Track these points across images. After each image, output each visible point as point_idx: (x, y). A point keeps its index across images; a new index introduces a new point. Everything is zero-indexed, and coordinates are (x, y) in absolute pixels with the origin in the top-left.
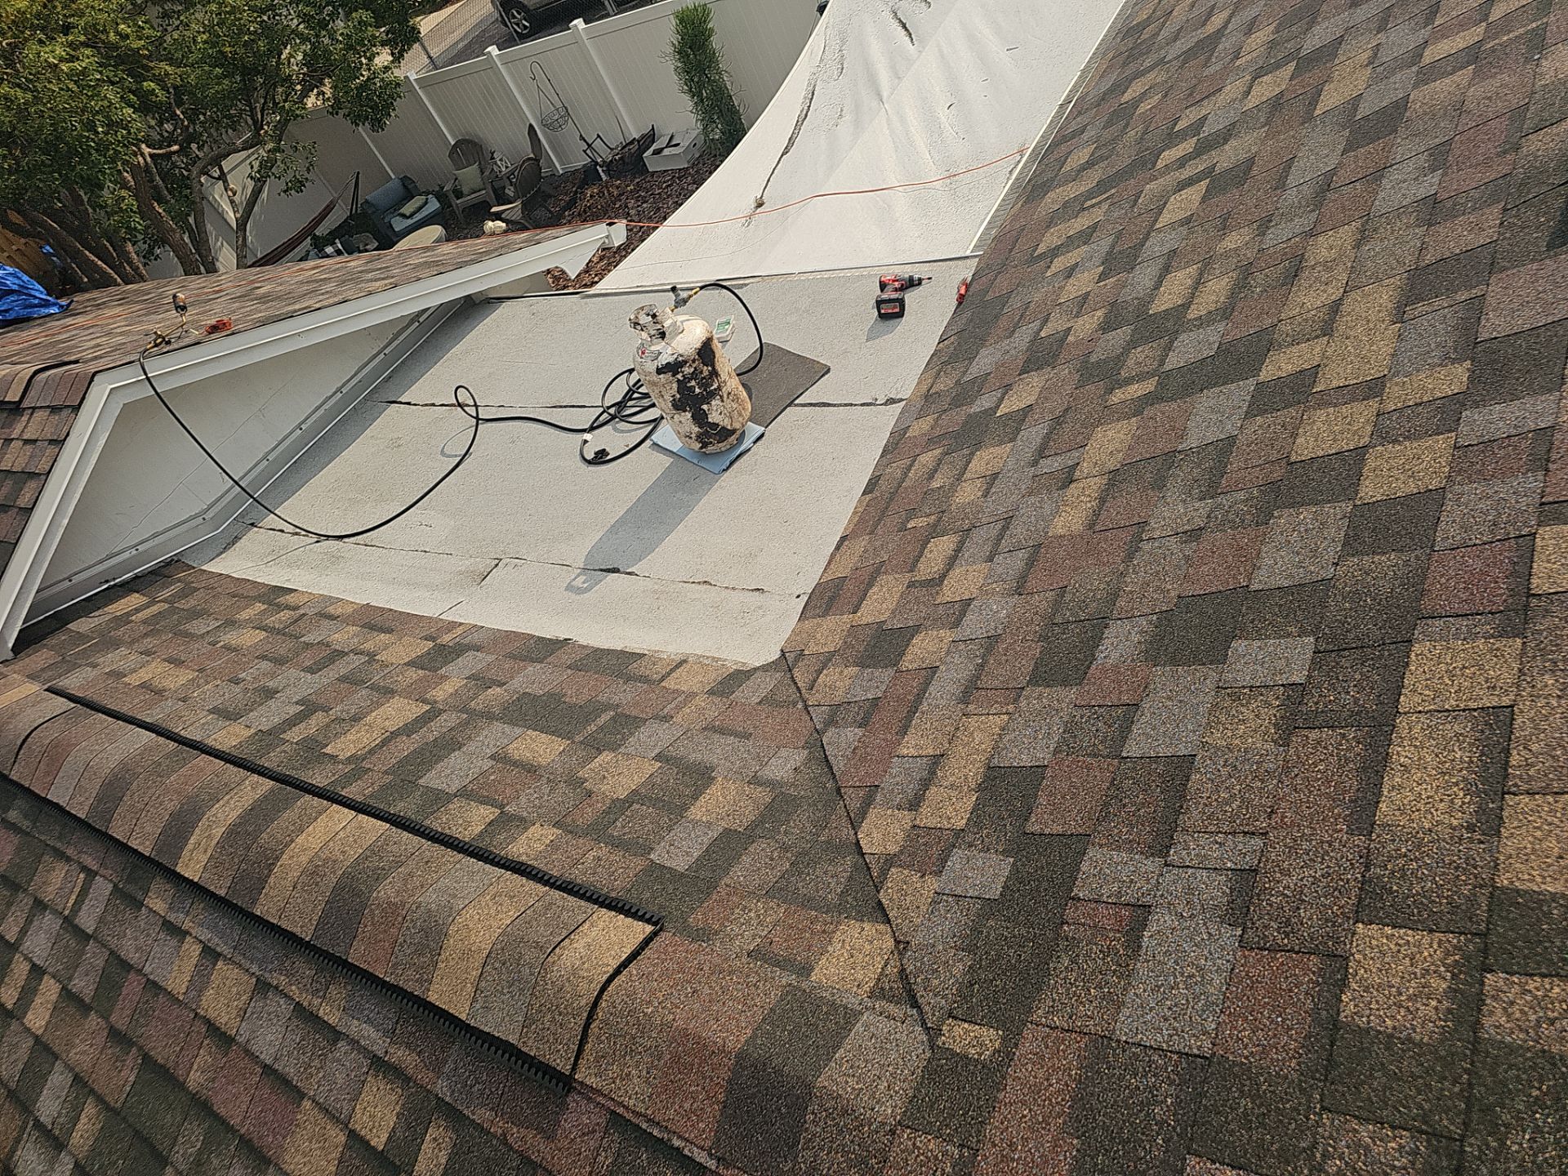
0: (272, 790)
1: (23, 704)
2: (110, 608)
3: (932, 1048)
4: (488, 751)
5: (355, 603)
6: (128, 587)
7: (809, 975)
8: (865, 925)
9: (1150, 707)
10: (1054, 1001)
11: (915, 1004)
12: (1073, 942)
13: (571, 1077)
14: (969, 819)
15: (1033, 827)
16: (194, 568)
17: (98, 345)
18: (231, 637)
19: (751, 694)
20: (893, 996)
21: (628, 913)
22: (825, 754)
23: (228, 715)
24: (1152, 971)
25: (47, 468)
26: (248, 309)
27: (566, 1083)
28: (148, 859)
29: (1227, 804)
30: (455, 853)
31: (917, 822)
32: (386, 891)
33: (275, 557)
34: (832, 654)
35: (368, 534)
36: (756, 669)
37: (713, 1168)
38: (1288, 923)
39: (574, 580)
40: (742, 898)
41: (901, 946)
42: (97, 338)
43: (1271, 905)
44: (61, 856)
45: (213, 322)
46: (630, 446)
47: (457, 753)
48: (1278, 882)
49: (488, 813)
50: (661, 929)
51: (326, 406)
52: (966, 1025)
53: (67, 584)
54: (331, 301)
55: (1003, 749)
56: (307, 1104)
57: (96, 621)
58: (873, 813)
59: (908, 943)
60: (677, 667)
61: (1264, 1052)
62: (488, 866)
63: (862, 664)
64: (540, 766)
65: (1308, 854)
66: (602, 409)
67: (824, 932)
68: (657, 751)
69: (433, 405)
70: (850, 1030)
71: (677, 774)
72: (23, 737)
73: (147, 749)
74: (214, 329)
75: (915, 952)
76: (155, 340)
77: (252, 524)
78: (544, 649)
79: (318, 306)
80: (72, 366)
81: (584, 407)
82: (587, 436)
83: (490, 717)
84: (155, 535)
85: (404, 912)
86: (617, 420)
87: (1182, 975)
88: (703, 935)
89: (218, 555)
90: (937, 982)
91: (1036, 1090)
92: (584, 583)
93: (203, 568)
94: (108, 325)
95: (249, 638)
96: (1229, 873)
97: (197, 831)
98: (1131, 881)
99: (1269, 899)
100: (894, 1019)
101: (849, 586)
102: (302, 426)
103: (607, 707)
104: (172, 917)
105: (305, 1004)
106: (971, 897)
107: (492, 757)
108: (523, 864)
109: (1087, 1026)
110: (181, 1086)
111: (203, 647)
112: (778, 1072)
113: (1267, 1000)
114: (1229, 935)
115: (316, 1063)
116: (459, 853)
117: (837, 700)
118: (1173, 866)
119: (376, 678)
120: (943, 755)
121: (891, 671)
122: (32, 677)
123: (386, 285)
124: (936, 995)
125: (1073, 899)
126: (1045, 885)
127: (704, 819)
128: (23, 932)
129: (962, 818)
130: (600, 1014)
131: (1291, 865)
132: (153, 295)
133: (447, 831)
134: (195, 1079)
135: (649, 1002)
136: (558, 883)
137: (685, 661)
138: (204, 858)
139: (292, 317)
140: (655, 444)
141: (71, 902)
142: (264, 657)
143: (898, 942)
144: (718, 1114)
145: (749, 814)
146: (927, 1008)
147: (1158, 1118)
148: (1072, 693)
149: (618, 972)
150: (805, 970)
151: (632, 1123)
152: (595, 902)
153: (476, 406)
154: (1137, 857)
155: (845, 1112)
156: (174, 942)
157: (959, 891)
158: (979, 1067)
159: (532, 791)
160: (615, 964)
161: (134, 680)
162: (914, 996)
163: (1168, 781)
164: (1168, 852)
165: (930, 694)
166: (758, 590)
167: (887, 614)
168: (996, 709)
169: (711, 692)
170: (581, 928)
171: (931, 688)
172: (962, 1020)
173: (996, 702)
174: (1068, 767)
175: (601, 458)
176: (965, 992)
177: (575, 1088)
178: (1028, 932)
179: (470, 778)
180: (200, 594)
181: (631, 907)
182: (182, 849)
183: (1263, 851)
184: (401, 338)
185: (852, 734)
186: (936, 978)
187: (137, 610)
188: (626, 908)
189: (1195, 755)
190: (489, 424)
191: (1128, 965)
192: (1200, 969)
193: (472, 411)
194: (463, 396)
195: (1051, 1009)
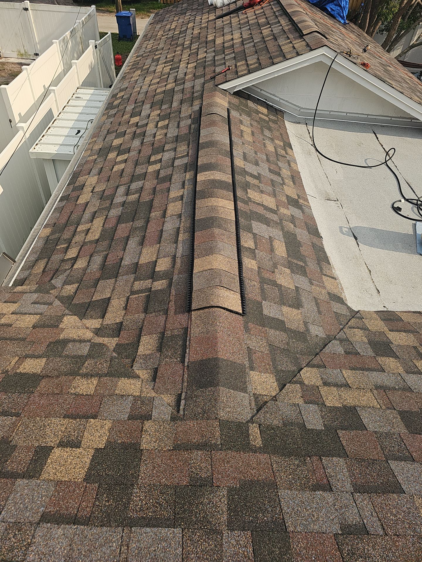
0: (229, 183)
1: (221, 106)
2: (259, 107)
3: (247, 422)
4: (271, 235)
5: (298, 169)
6: (268, 106)
7: (251, 370)
8: (276, 383)
9: (416, 467)
10: (281, 462)
11: (258, 411)
12: (304, 463)
13: (192, 311)
14: (330, 407)
15: (341, 433)
16: (284, 119)
17: (337, 40)
18: (268, 142)
19: (336, 307)
20: (257, 402)
21: (242, 303)
22: (328, 344)
23: (245, 158)
24: (308, 499)
25: (289, 58)
26: (379, 69)
27: (189, 310)
28: (197, 165)
29: (391, 513)
30: (236, 243)
31: (320, 388)
32: (216, 231)
33: (300, 137)
34: (368, 329)
35: (323, 157)
36: (346, 305)
37: (185, 365)
38: (354, 554)
39: (344, 227)
40: (265, 337)
41: (274, 399)
42: (340, 38)
43: (357, 544)
44: (189, 145)
45: (366, 62)
46: (409, 217)
47: (266, 226)
48: (368, 545)
49: (252, 246)
50: (242, 316)
51: (360, 116)
52: (259, 432)
53: (259, 91)
54: (399, 89)
55: (365, 410)
56: (158, 245)
57: (254, 106)
58: (315, 370)
59: (277, 400)
60: (332, 278)
61: (299, 555)
62: (237, 255)
63: (370, 343)
64: (274, 252)
65: (387, 557)
66: (417, 199)
67: (267, 369)
68: (298, 286)
69: (382, 146)
70: (240, 392)
71: (294, 296)
72: (212, 113)
73: (224, 144)
74: (364, 65)
75: (274, 404)
76: (348, 52)
77: (306, 124)
78: (314, 232)
79: (394, 86)
80: (325, 39)
81: (415, 193)
82: (403, 200)
83: (282, 229)
84: (287, 101)
85: (213, 239)
86: (417, 206)
87: (312, 512)
88: (247, 330)
89: (291, 122)
90: (268, 416)
91: (248, 465)
92: (345, 231)
93: (285, 121)
94: (346, 38)
95: (270, 148)
96: (362, 522)
97: (209, 172)
98: (338, 480)
99: (359, 543)
100: (250, 405)
101: (400, 324)
102: (348, 114)
103: (305, 262)
104: (186, 182)
105: (180, 229)
106: (303, 418)
107: (270, 237)
108: (242, 264)
109: (278, 478)
110: (150, 213)
111: (261, 137)
112: (218, 373)
113: (318, 551)
114: (336, 528)
115: (168, 241)
116: (237, 244)
117: (351, 339)
118: (353, 496)
119: (277, 189)
120: (350, 387)
121: (373, 355)
122: (229, 103)
123: (418, 101)
124: (264, 417)
125: (320, 458)
126: (320, 445)
127: (284, 312)
128: (168, 151)
129: (330, 404)
130: (211, 310)
131: (379, 550)
132: (366, 42)
133: (241, 237)
134: (153, 214)
135: (220, 323)
136: (241, 277)
137: (336, 279)
138: (204, 179)
139: (384, 82)
140: (415, 224)
141: (179, 156)
142: (267, 155)
143: (275, 397)
144: (199, 359)
145: (293, 327)
146: (258, 415)
147: (258, 516)
148: (403, 430)
149: (224, 309)
150: (252, 368)
151: (187, 335)
152: (241, 291)
153: (390, 158)
154: (349, 480)
155: (215, 400)
156: (181, 187)
157: (303, 413)
158: (248, 442)
159: (265, 254)
160: (226, 307)
161: (242, 127)
162: (260, 410)
163: (387, 484)
164: (357, 493)
165: (372, 373)
166: (378, 291)
167: (397, 343)
168: (380, 401)
169: (329, 294)
170: (231, 291)
171: (375, 373)
172: (260, 430)
173: (383, 401)
174: (371, 439)
175: (397, 210)
176: (270, 427)
177: (189, 314)
178: (300, 444)
179: (260, 234)
180: (276, 126)
181: (245, 303)
182: (203, 172)
183: (378, 535)
184: (401, 120)
185: (340, 350)
186: (269, 415)
187: (262, 114)
188: (244, 301)
189: (405, 493)
190: (386, 167)
191: (306, 488)
192: (318, 519)
193: (388, 158)
194: (391, 153)
195: (277, 462)
